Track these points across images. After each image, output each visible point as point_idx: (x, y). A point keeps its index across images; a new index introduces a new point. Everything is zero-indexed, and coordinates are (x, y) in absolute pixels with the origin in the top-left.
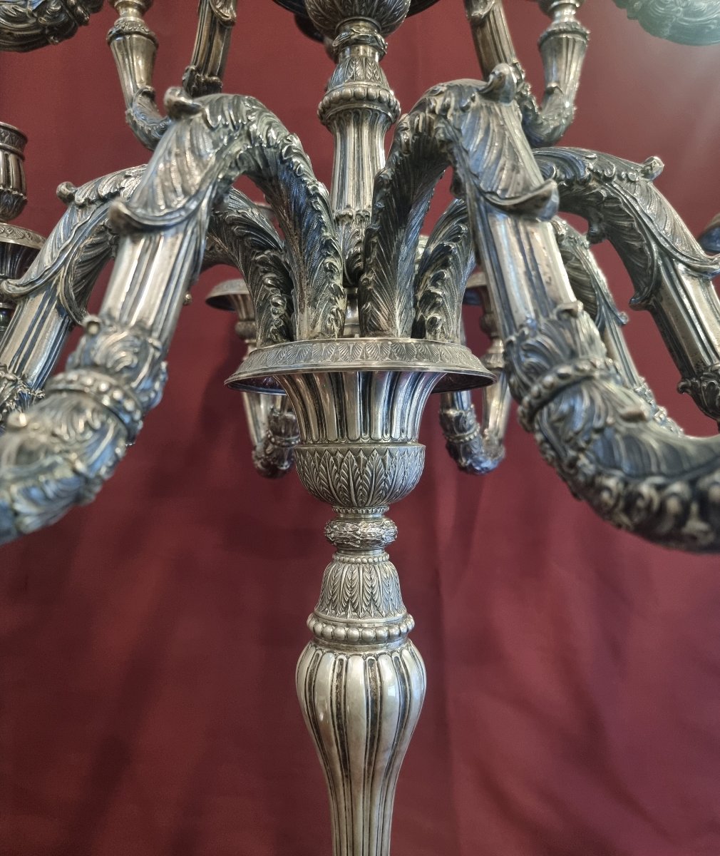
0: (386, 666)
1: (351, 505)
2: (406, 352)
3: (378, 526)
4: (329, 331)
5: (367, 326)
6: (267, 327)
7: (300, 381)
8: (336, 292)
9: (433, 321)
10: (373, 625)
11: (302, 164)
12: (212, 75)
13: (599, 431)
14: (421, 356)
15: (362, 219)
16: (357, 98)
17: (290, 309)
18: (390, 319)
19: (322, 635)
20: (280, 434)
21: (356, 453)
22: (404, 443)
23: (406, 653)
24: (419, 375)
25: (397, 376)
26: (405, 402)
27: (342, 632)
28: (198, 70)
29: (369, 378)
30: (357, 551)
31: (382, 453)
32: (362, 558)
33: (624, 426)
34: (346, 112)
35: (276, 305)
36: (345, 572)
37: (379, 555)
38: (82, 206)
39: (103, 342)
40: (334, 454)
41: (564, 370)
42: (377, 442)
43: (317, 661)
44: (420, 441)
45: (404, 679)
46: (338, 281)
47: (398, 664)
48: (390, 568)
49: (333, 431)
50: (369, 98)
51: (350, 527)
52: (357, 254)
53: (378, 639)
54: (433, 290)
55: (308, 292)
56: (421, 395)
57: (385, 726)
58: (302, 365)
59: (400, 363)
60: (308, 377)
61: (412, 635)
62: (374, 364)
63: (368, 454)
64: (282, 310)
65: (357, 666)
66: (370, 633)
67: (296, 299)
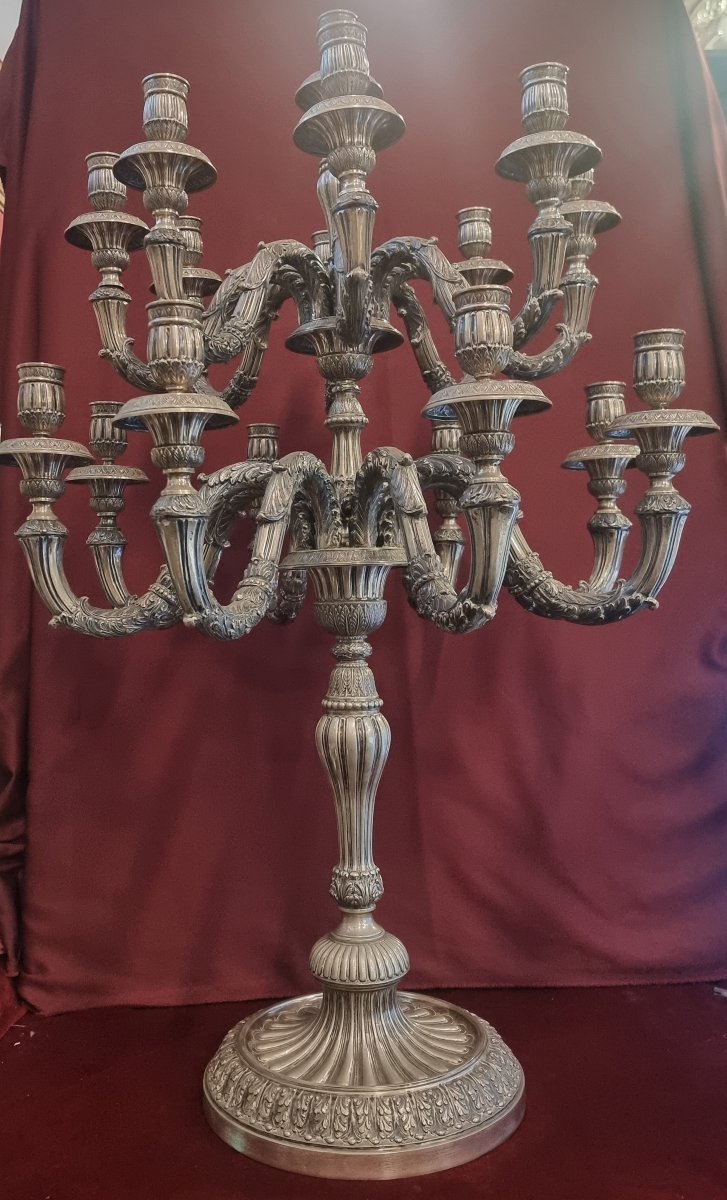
0: (368, 724)
1: (346, 635)
2: (373, 555)
3: (361, 646)
4: (334, 545)
5: (354, 541)
6: (300, 540)
7: (319, 571)
8: (338, 525)
9: (388, 536)
10: (358, 700)
11: (323, 471)
12: (253, 376)
13: (434, 598)
14: (381, 558)
15: (350, 483)
16: (346, 422)
17: (313, 532)
18: (365, 539)
19: (332, 707)
20: (291, 593)
21: (349, 606)
22: (374, 600)
23: (379, 719)
24: (380, 567)
25: (369, 568)
26: (374, 578)
27: (343, 704)
28: (245, 374)
29: (355, 570)
30: (349, 660)
31: (363, 606)
32: (352, 664)
33: (440, 596)
34: (340, 428)
35: (305, 528)
36: (343, 672)
37: (362, 663)
38: (212, 487)
39: (260, 567)
40: (337, 607)
41: (425, 576)
42: (360, 599)
43: (329, 722)
44: (384, 598)
45: (377, 731)
46: (338, 519)
47: (375, 723)
48: (369, 670)
49: (336, 595)
50: (352, 422)
51: (345, 647)
52: (347, 502)
53: (362, 708)
54: (387, 521)
55: (324, 526)
56: (383, 577)
57: (367, 755)
58: (322, 563)
59: (370, 562)
60: (324, 569)
61: (382, 710)
62: (358, 563)
63: (355, 606)
64: (308, 531)
65: (351, 725)
66: (358, 705)
67: (317, 528)
